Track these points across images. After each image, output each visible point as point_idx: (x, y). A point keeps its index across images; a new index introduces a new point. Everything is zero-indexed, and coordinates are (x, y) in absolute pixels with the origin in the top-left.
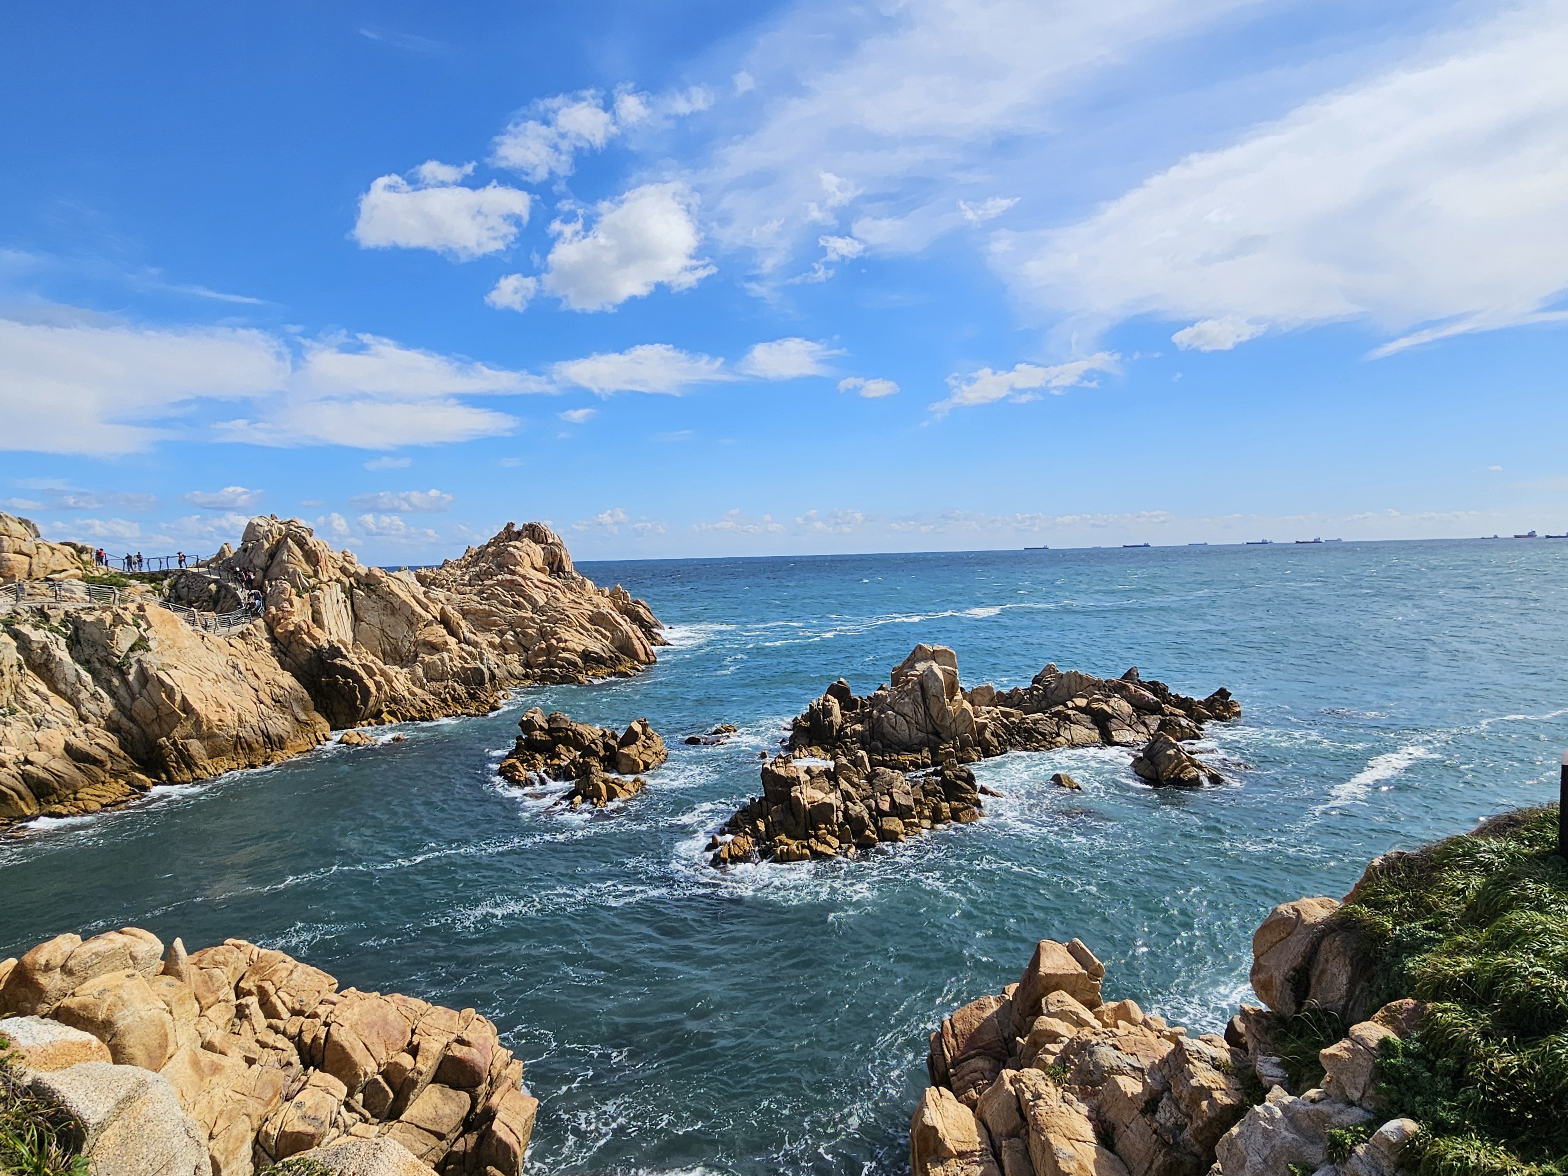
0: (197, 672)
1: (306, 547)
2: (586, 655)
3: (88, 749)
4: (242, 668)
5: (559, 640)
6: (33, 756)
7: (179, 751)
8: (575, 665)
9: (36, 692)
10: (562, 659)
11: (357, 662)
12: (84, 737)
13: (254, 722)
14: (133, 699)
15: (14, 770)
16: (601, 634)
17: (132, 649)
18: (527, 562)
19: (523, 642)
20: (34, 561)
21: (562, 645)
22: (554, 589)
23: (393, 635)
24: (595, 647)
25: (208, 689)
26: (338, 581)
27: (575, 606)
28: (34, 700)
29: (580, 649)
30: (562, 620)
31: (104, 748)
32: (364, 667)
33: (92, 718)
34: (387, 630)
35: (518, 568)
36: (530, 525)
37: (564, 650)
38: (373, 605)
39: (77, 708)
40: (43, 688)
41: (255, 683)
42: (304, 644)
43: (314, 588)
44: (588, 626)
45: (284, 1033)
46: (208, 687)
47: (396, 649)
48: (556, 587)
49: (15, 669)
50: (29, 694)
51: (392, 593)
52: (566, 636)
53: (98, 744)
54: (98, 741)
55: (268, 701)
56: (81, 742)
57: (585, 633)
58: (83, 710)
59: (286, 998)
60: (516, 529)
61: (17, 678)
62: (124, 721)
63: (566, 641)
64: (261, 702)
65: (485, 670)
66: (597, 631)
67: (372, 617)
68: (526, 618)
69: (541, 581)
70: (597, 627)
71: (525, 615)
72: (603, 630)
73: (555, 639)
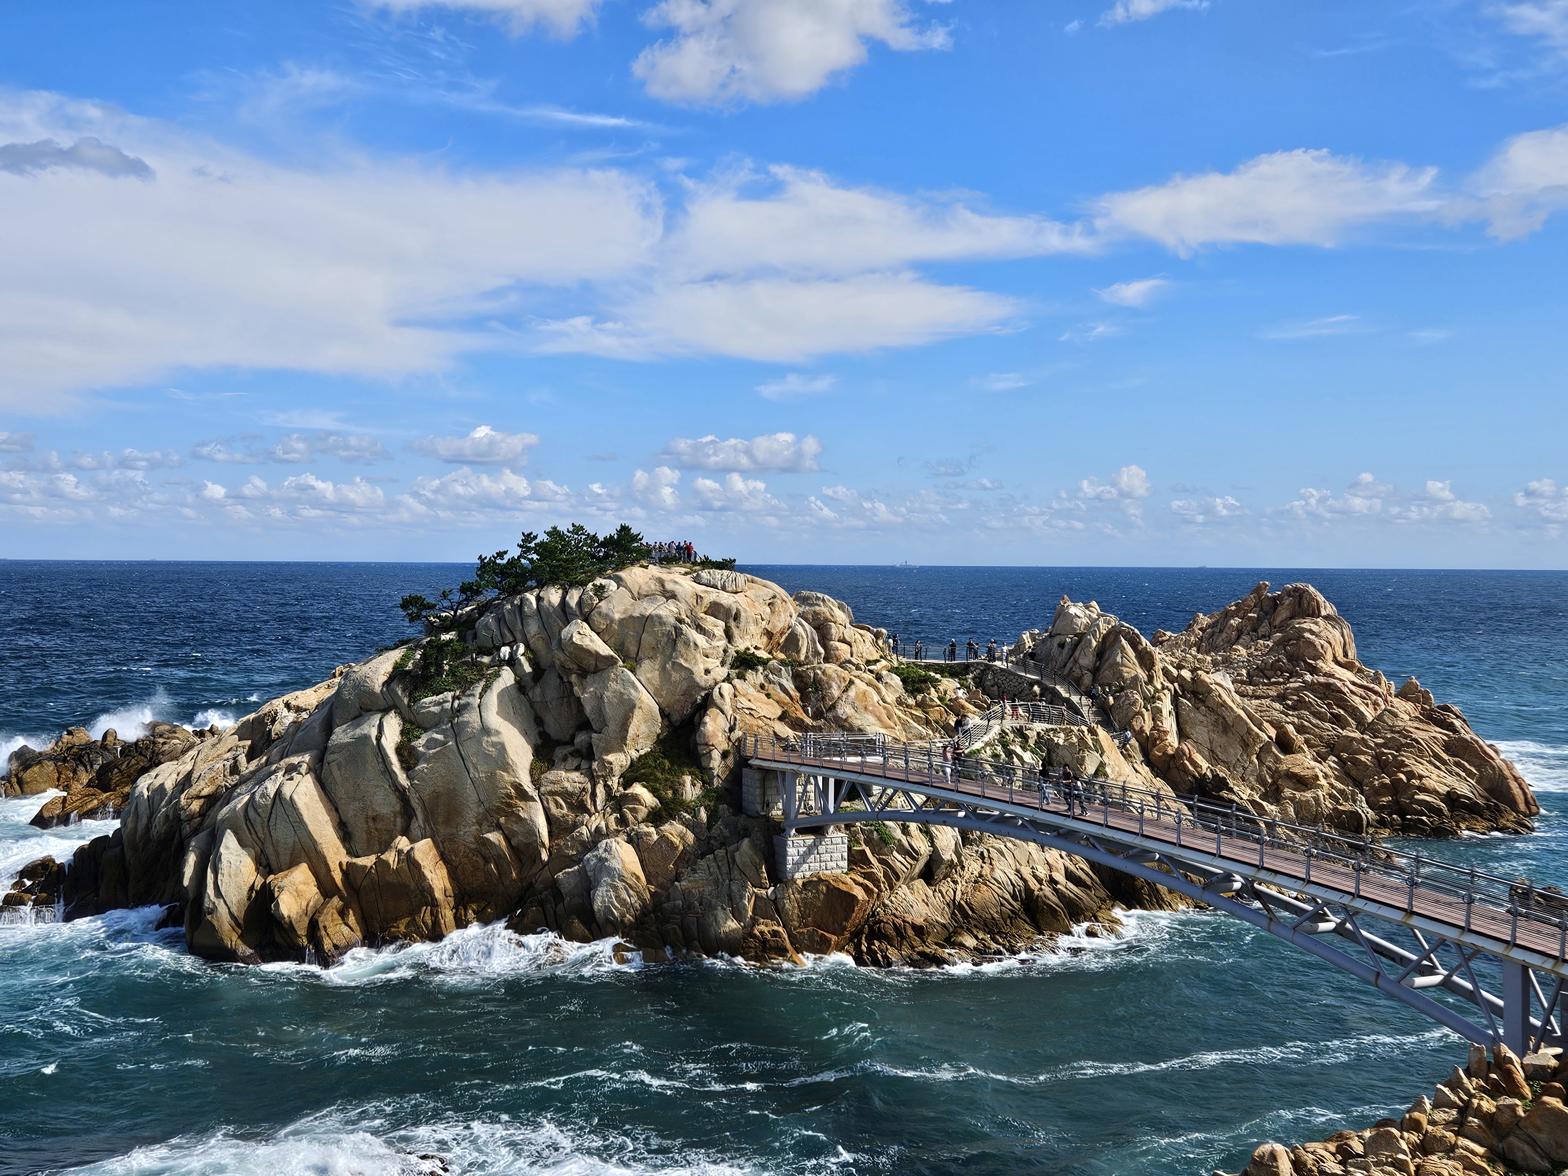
1: (1140, 647)
2: (1452, 798)
5: (1411, 775)
6: (1053, 875)
8: (1438, 812)
10: (1418, 802)
15: (1049, 886)
16: (1465, 770)
17: (1095, 774)
18: (1329, 656)
19: (1353, 773)
20: (854, 649)
21: (1416, 782)
22: (1374, 697)
23: (1224, 758)
24: (1464, 789)
29: (1443, 789)
30: (1408, 745)
34: (1218, 751)
35: (1320, 663)
37: (1419, 789)
38: (1202, 718)
42: (1189, 772)
43: (1154, 698)
44: (1445, 757)
48: (1376, 693)
52: (1419, 769)
57: (1443, 767)
63: (1420, 777)
66: (1457, 764)
67: (1201, 733)
68: (1354, 739)
69: (1354, 683)
70: (1456, 759)
71: (1352, 735)
72: (1466, 764)
73: (1403, 772)
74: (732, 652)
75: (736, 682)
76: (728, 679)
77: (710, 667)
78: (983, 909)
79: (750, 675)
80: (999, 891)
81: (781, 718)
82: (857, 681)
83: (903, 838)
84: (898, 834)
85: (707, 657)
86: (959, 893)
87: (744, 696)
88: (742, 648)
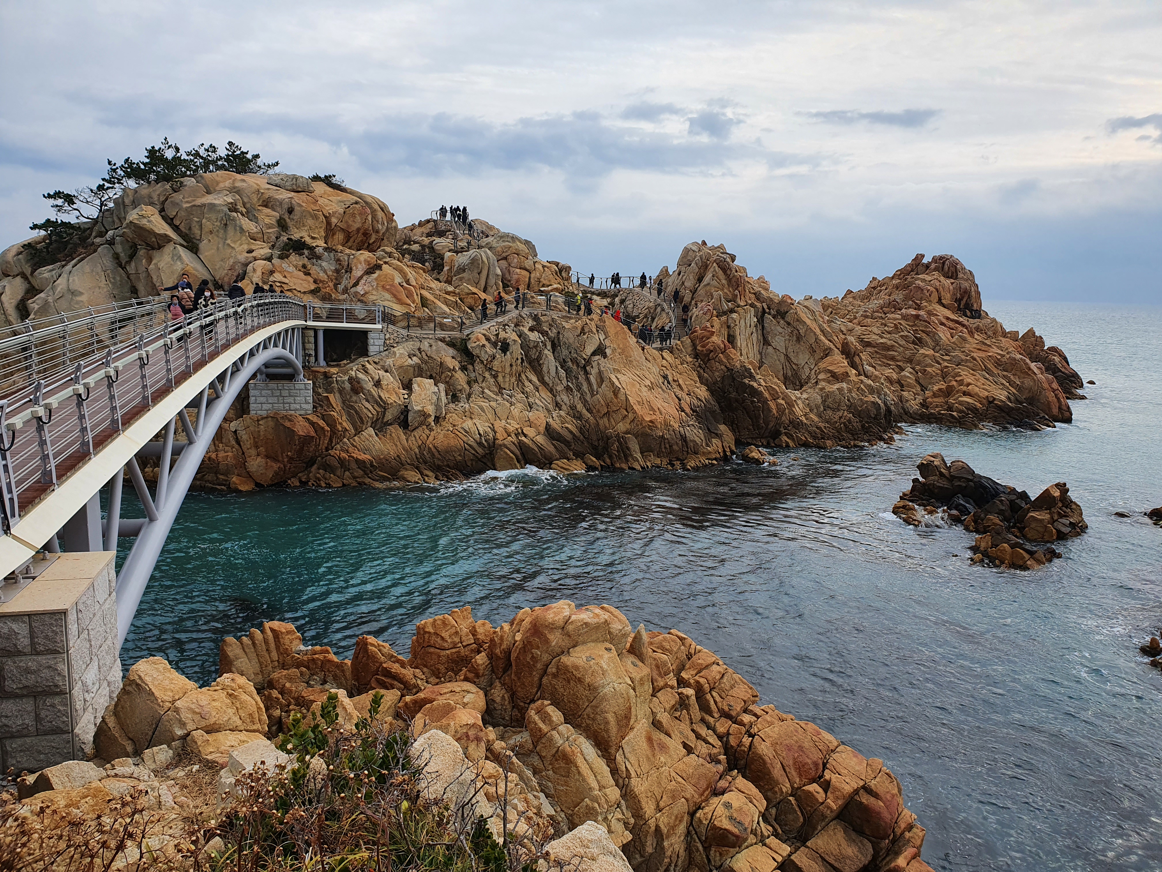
0: (638, 379)
1: (728, 272)
2: (991, 401)
3: (559, 429)
4: (670, 379)
5: (961, 383)
6: (526, 430)
7: (620, 443)
9: (530, 381)
10: (961, 403)
11: (763, 384)
12: (558, 422)
13: (676, 426)
14: (592, 395)
15: (513, 439)
16: (1010, 381)
17: (594, 354)
18: (934, 297)
19: (922, 381)
20: (532, 275)
21: (964, 388)
22: (961, 328)
23: (795, 361)
24: (1001, 395)
25: (645, 394)
26: (752, 305)
27: (984, 348)
28: (529, 388)
29: (983, 394)
30: (966, 361)
31: (571, 432)
32: (768, 388)
33: (564, 407)
34: (791, 355)
35: (925, 303)
36: (941, 258)
37: (965, 394)
38: (781, 330)
39: (555, 396)
40: (535, 379)
41: (679, 393)
42: (721, 362)
43: (732, 311)
44: (996, 371)
45: (714, 731)
46: (645, 393)
47: (796, 374)
48: (963, 326)
49: (520, 361)
50: (527, 383)
51: (799, 320)
52: (969, 379)
53: (567, 428)
54: (567, 425)
55: (688, 410)
56: (556, 425)
57: (991, 378)
58: (558, 398)
59: (718, 699)
60: (925, 261)
61: (520, 368)
62: (584, 411)
63: (969, 384)
64: (683, 411)
65: (882, 405)
66: (1004, 377)
67: (779, 342)
68: (927, 356)
69: (948, 318)
70: (1005, 373)
71: (927, 353)
72: (1012, 377)
73: (956, 381)
74: (284, 238)
75: (275, 261)
76: (269, 259)
77: (253, 247)
78: (447, 452)
79: (294, 258)
80: (465, 439)
81: (313, 292)
82: (385, 266)
83: (374, 391)
84: (369, 386)
85: (255, 240)
86: (431, 438)
87: (280, 272)
88: (296, 235)
